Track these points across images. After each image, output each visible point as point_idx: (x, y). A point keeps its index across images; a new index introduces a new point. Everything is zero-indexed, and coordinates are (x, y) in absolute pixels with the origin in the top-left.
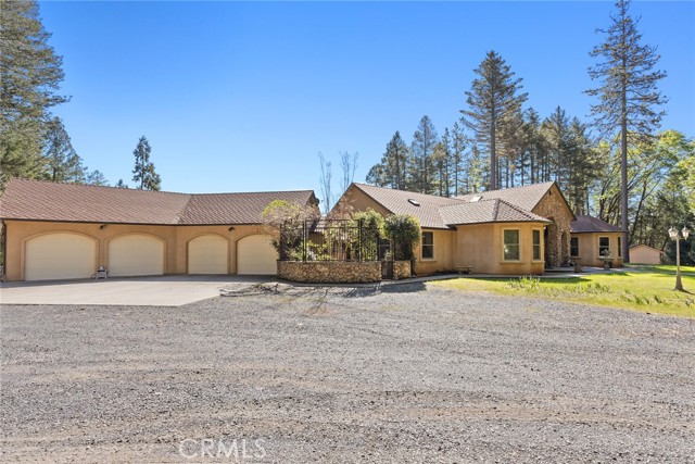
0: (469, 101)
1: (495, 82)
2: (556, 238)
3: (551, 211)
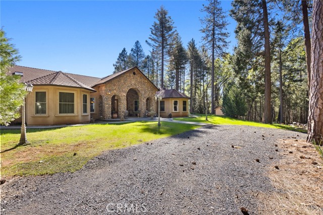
0: (152, 33)
1: (163, 28)
2: (141, 101)
3: (135, 84)
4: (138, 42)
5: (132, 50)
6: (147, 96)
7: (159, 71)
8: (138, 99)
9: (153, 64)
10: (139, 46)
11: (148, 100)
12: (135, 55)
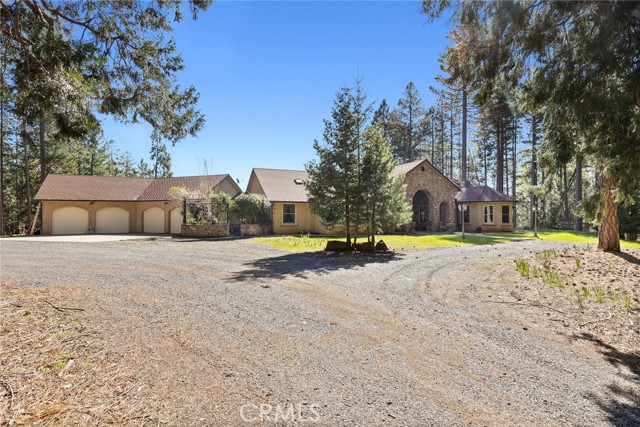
0: (442, 69)
2: (433, 207)
3: (424, 184)
4: (411, 84)
5: (400, 103)
6: (441, 199)
7: (455, 137)
8: (427, 204)
9: (442, 123)
10: (413, 92)
11: (443, 205)
12: (406, 111)
